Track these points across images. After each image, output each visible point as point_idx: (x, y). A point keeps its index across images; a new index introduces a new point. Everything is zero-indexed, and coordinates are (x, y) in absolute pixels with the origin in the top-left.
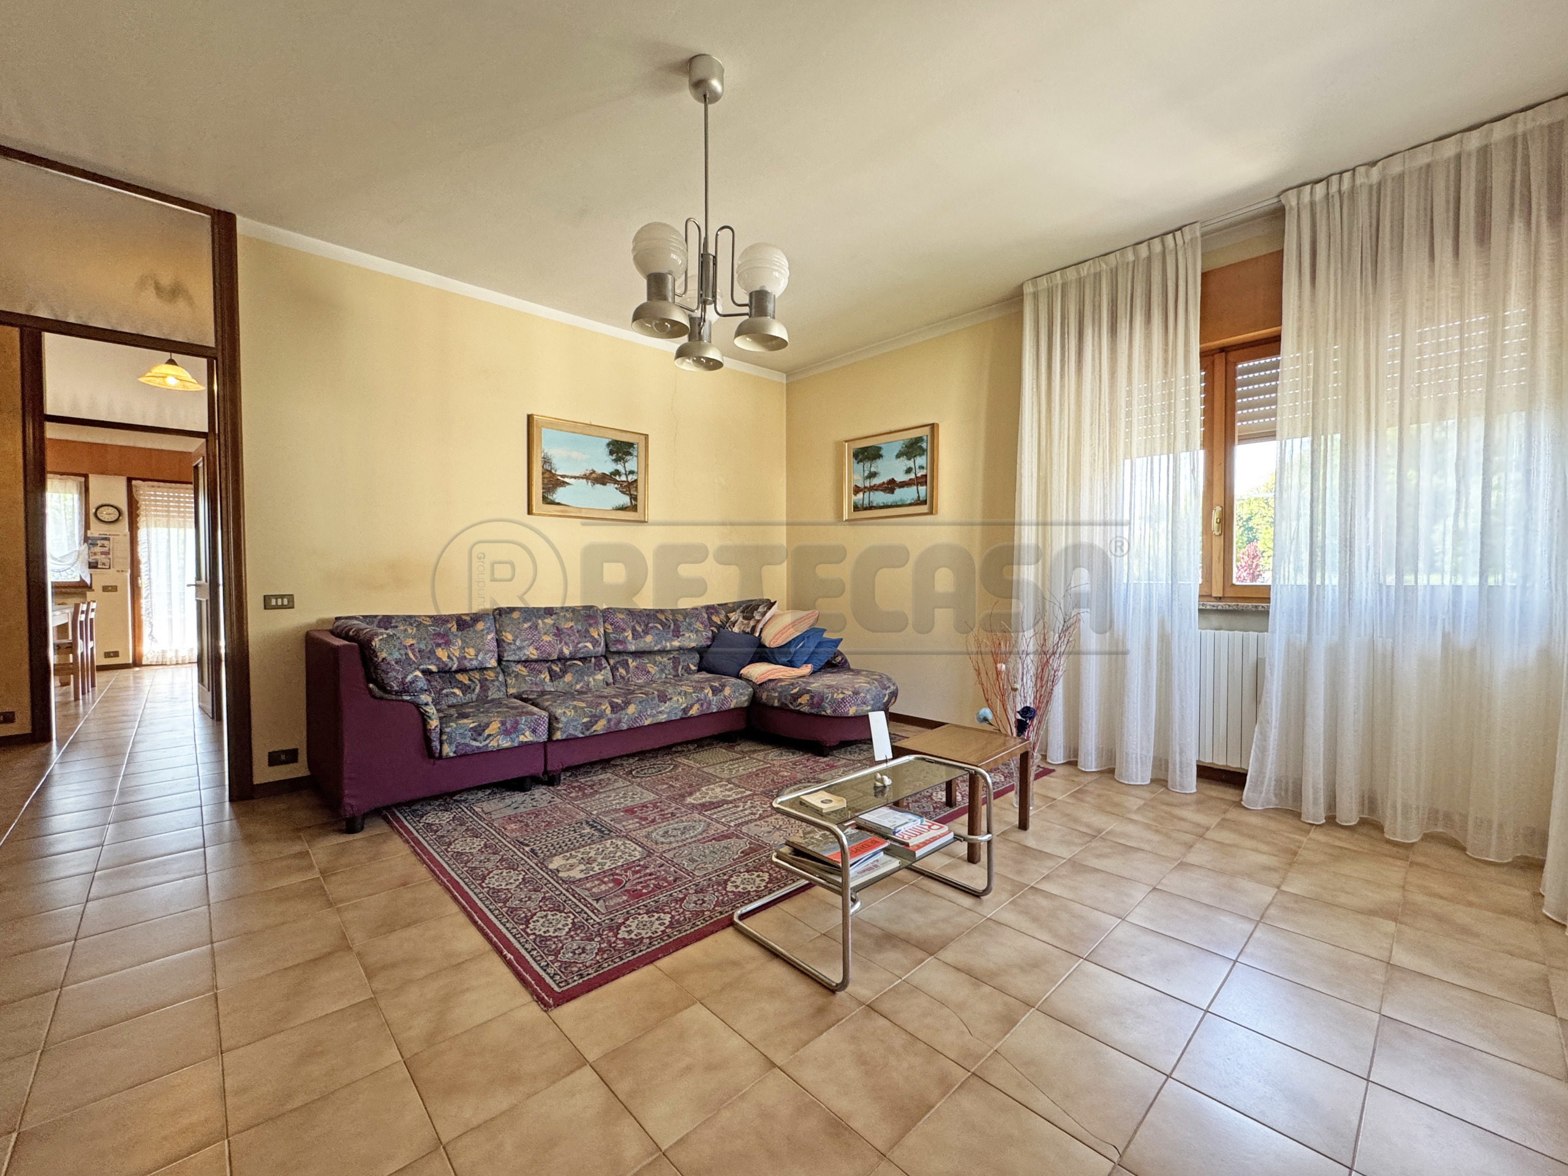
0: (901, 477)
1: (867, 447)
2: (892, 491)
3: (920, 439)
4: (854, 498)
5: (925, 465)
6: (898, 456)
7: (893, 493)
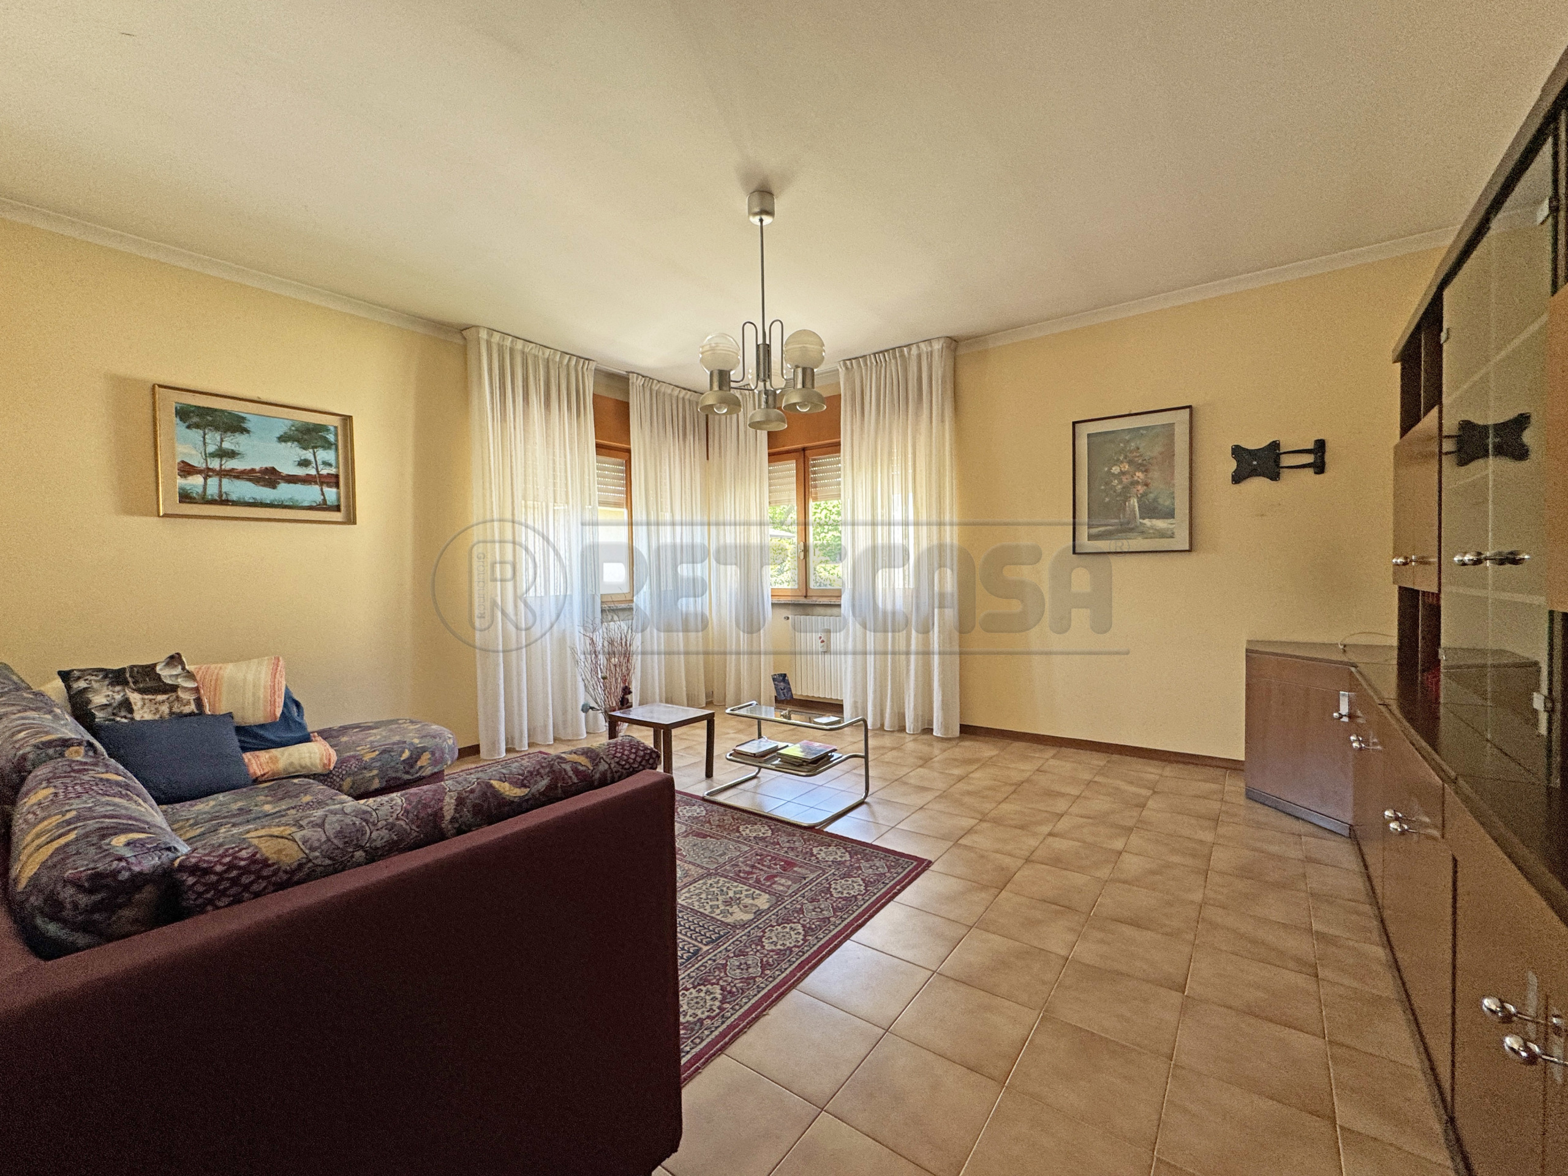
0: (288, 468)
1: (216, 410)
2: (273, 485)
3: (323, 428)
4: (180, 481)
5: (333, 462)
6: (283, 439)
7: (274, 487)
